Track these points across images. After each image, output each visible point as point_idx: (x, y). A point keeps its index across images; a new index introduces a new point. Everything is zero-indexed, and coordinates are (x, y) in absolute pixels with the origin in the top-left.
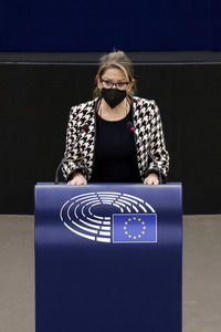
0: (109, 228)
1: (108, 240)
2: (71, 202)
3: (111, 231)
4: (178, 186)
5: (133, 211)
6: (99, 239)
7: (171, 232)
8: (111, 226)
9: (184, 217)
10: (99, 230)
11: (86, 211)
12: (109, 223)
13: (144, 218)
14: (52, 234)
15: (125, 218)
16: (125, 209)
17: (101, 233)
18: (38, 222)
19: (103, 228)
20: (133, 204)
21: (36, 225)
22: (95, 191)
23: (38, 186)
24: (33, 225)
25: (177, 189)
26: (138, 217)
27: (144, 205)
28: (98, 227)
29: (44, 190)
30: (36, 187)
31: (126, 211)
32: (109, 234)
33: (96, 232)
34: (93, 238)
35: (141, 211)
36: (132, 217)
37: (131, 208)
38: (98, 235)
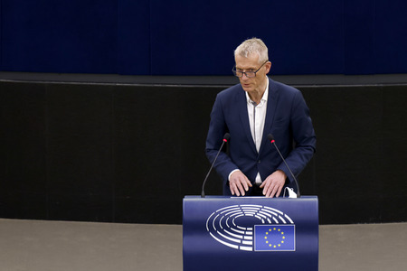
0: (251, 238)
1: (250, 249)
2: (217, 214)
3: (253, 240)
4: (315, 199)
5: (273, 222)
6: (242, 248)
7: (308, 241)
8: (253, 235)
9: (320, 227)
10: (242, 240)
11: (230, 223)
12: (251, 233)
13: (284, 229)
14: (198, 243)
15: (266, 229)
16: (266, 220)
17: (244, 242)
18: (186, 232)
19: (246, 238)
20: (273, 215)
21: (184, 235)
22: (239, 204)
23: (186, 199)
24: (181, 235)
25: (314, 202)
26: (277, 228)
27: (283, 216)
28: (241, 237)
29: (191, 202)
30: (184, 200)
31: (267, 222)
32: (251, 243)
33: (239, 241)
34: (236, 247)
35: (281, 222)
36: (272, 228)
37: (271, 219)
38: (241, 244)
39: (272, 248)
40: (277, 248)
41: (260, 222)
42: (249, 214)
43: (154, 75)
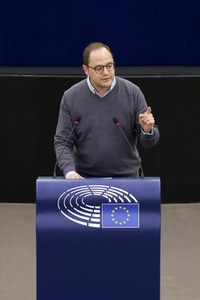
1: (98, 226)
2: (67, 194)
3: (100, 218)
4: (157, 180)
5: (119, 201)
7: (151, 219)
10: (90, 217)
11: (79, 201)
12: (99, 211)
13: (128, 207)
14: (51, 221)
15: (113, 208)
16: (112, 199)
17: (92, 220)
18: (39, 210)
20: (119, 195)
21: (37, 212)
23: (40, 180)
26: (123, 206)
27: (128, 196)
28: (90, 215)
29: (44, 183)
30: (38, 180)
31: (113, 201)
32: (98, 220)
33: (88, 219)
34: (85, 224)
35: (126, 201)
36: (118, 206)
37: (117, 198)
38: (90, 222)
39: (118, 225)
40: (123, 225)
41: (107, 201)
42: (97, 193)
43: (11, 65)
